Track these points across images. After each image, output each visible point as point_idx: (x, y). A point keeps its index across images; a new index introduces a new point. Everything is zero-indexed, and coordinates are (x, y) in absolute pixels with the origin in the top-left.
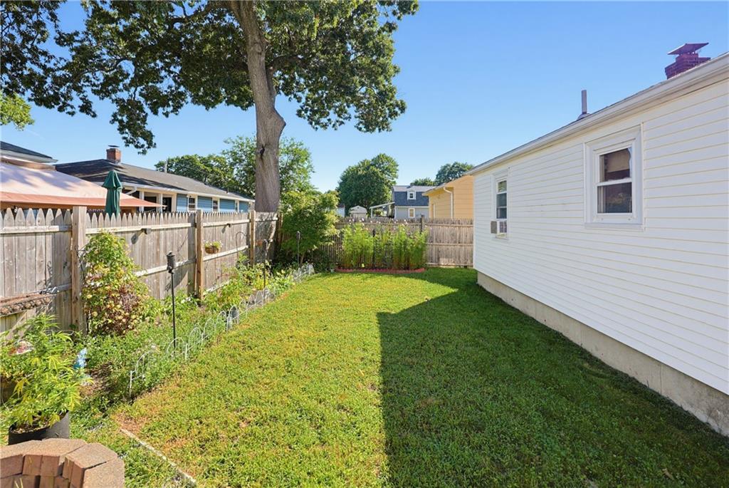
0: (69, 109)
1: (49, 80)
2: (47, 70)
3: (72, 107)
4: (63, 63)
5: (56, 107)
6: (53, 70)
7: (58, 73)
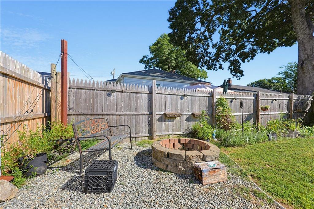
1: (211, 61)
2: (210, 58)
4: (214, 54)
6: (211, 57)
7: (213, 58)
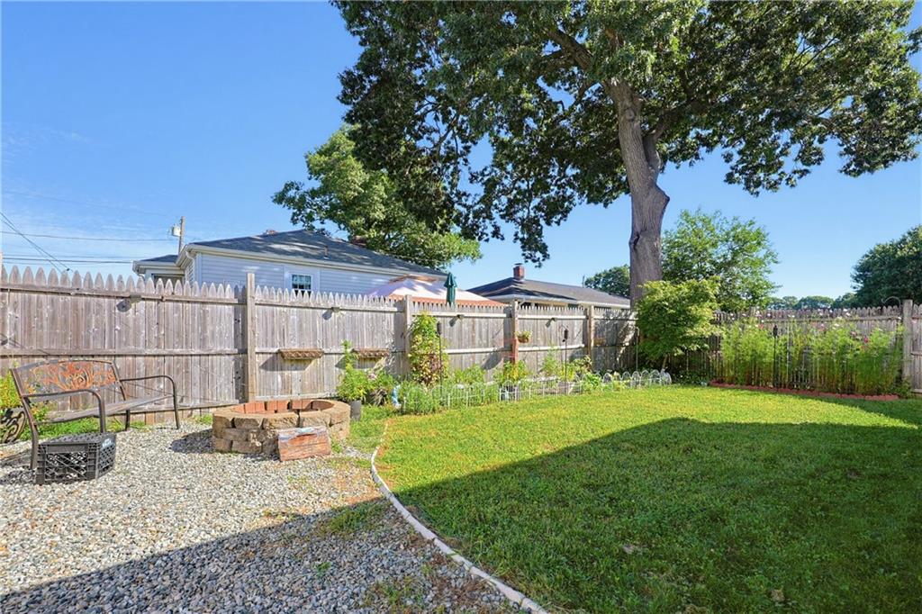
0: (485, 237)
1: (471, 216)
2: (468, 208)
3: (487, 235)
4: (478, 199)
5: (477, 237)
6: (471, 207)
7: (477, 207)
